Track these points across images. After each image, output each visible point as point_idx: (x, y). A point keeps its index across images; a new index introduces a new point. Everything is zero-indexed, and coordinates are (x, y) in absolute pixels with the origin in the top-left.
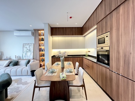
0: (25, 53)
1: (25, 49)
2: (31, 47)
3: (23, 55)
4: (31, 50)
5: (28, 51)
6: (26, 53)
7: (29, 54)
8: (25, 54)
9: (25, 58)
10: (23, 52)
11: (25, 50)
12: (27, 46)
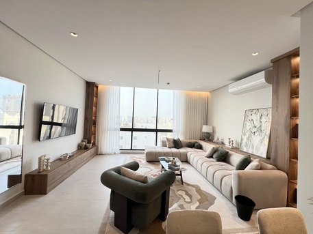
0: (247, 134)
1: (248, 124)
2: (263, 120)
3: (242, 140)
4: (263, 129)
5: (254, 130)
6: (250, 136)
7: (256, 139)
8: (248, 139)
9: (245, 150)
10: (244, 133)
11: (248, 128)
12: (254, 117)
